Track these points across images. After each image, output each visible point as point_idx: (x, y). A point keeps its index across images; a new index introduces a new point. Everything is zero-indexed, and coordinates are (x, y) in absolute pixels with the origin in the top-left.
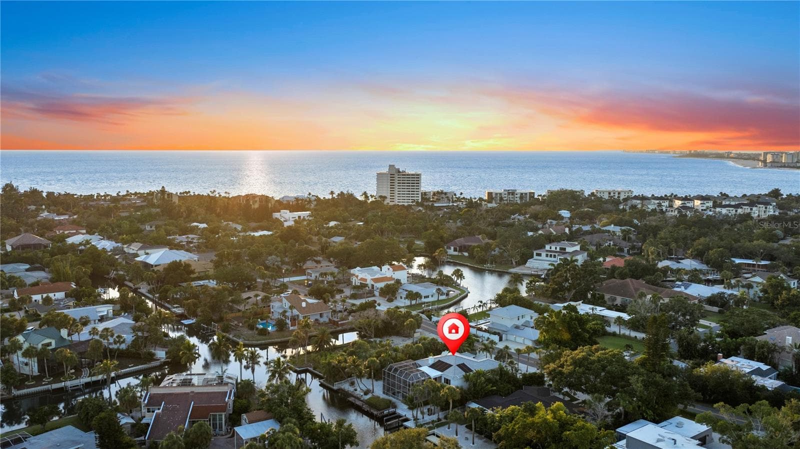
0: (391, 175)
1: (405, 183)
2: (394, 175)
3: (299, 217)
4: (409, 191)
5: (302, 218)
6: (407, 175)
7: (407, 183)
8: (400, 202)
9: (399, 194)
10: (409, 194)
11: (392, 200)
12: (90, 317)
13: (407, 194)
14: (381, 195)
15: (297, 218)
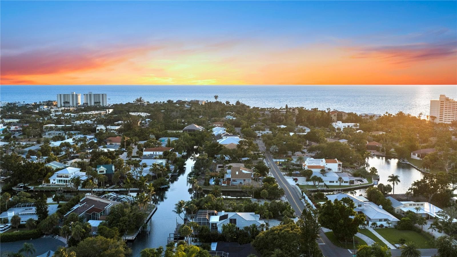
0: (441, 102)
1: (451, 108)
2: (443, 102)
3: (349, 126)
4: (454, 114)
5: (350, 126)
6: (453, 102)
7: (452, 108)
8: (446, 121)
9: (446, 115)
10: (454, 116)
11: (441, 119)
12: (147, 163)
13: (452, 116)
14: (432, 115)
15: (347, 127)
